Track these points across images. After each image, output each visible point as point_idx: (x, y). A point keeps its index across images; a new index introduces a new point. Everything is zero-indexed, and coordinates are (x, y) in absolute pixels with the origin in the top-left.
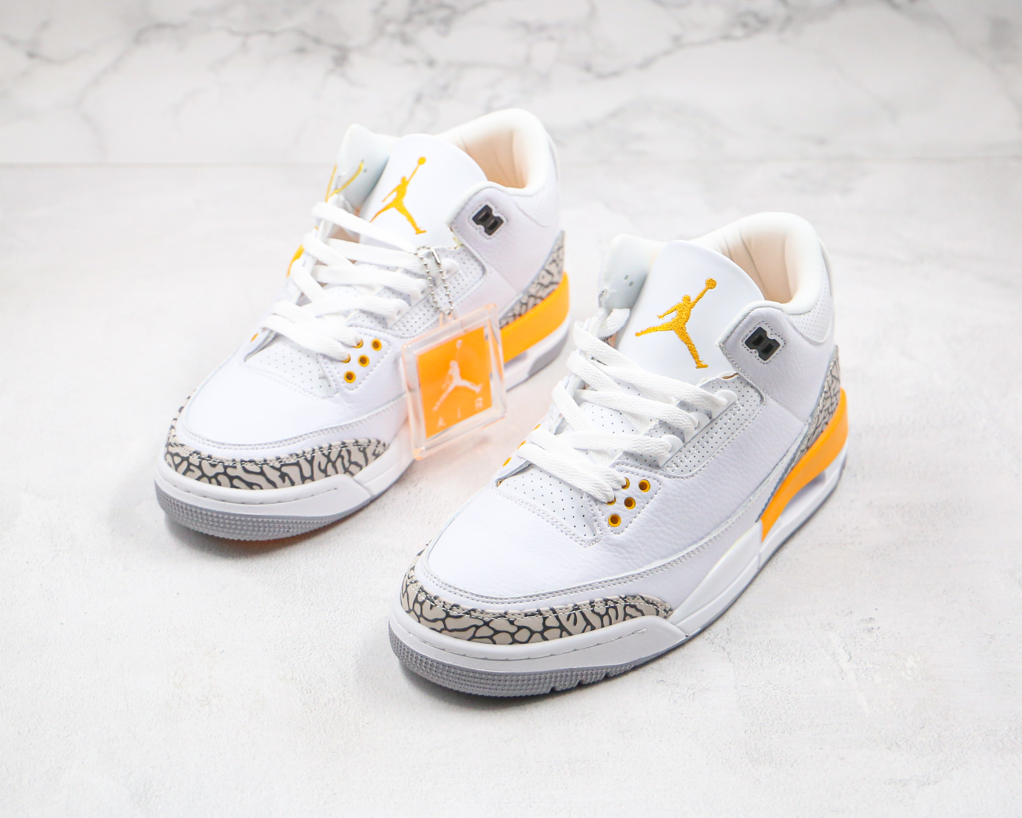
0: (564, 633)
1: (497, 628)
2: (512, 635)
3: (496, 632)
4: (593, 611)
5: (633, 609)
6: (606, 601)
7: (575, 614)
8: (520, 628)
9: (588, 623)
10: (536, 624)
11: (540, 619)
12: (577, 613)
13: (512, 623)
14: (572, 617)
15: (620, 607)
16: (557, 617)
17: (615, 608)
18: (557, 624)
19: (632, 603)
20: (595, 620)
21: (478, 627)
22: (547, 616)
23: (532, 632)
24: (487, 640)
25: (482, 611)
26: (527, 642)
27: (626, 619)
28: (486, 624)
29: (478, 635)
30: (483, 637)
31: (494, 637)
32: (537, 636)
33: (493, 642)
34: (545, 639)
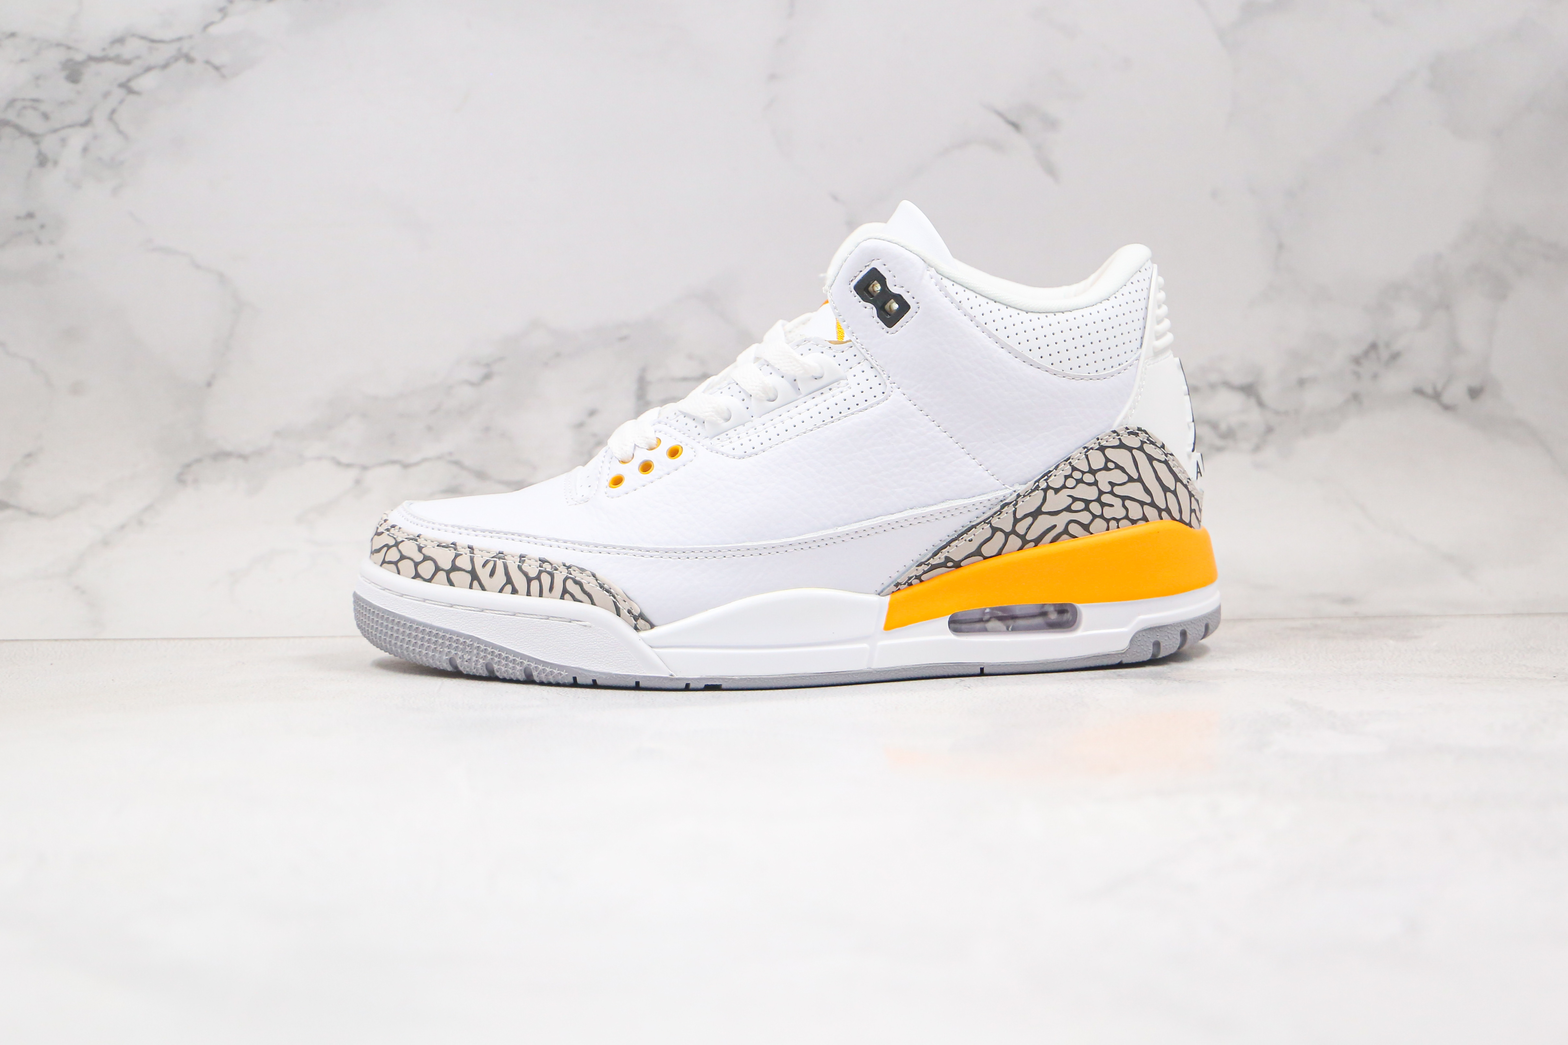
0: (475, 583)
1: (405, 553)
2: (416, 565)
3: (403, 557)
4: (520, 568)
5: (578, 587)
6: (543, 561)
7: (495, 562)
8: (426, 558)
9: (509, 581)
10: (445, 559)
11: (450, 554)
12: (500, 563)
13: (420, 549)
14: (491, 565)
15: (559, 577)
16: (472, 559)
17: (552, 575)
18: (470, 568)
19: (579, 579)
20: (520, 581)
21: (389, 547)
22: (461, 555)
23: (438, 569)
24: (393, 567)
25: (400, 528)
26: (429, 581)
27: (562, 598)
28: (397, 544)
29: (387, 560)
30: (390, 562)
31: (400, 564)
32: (442, 575)
33: (396, 571)
34: (451, 584)
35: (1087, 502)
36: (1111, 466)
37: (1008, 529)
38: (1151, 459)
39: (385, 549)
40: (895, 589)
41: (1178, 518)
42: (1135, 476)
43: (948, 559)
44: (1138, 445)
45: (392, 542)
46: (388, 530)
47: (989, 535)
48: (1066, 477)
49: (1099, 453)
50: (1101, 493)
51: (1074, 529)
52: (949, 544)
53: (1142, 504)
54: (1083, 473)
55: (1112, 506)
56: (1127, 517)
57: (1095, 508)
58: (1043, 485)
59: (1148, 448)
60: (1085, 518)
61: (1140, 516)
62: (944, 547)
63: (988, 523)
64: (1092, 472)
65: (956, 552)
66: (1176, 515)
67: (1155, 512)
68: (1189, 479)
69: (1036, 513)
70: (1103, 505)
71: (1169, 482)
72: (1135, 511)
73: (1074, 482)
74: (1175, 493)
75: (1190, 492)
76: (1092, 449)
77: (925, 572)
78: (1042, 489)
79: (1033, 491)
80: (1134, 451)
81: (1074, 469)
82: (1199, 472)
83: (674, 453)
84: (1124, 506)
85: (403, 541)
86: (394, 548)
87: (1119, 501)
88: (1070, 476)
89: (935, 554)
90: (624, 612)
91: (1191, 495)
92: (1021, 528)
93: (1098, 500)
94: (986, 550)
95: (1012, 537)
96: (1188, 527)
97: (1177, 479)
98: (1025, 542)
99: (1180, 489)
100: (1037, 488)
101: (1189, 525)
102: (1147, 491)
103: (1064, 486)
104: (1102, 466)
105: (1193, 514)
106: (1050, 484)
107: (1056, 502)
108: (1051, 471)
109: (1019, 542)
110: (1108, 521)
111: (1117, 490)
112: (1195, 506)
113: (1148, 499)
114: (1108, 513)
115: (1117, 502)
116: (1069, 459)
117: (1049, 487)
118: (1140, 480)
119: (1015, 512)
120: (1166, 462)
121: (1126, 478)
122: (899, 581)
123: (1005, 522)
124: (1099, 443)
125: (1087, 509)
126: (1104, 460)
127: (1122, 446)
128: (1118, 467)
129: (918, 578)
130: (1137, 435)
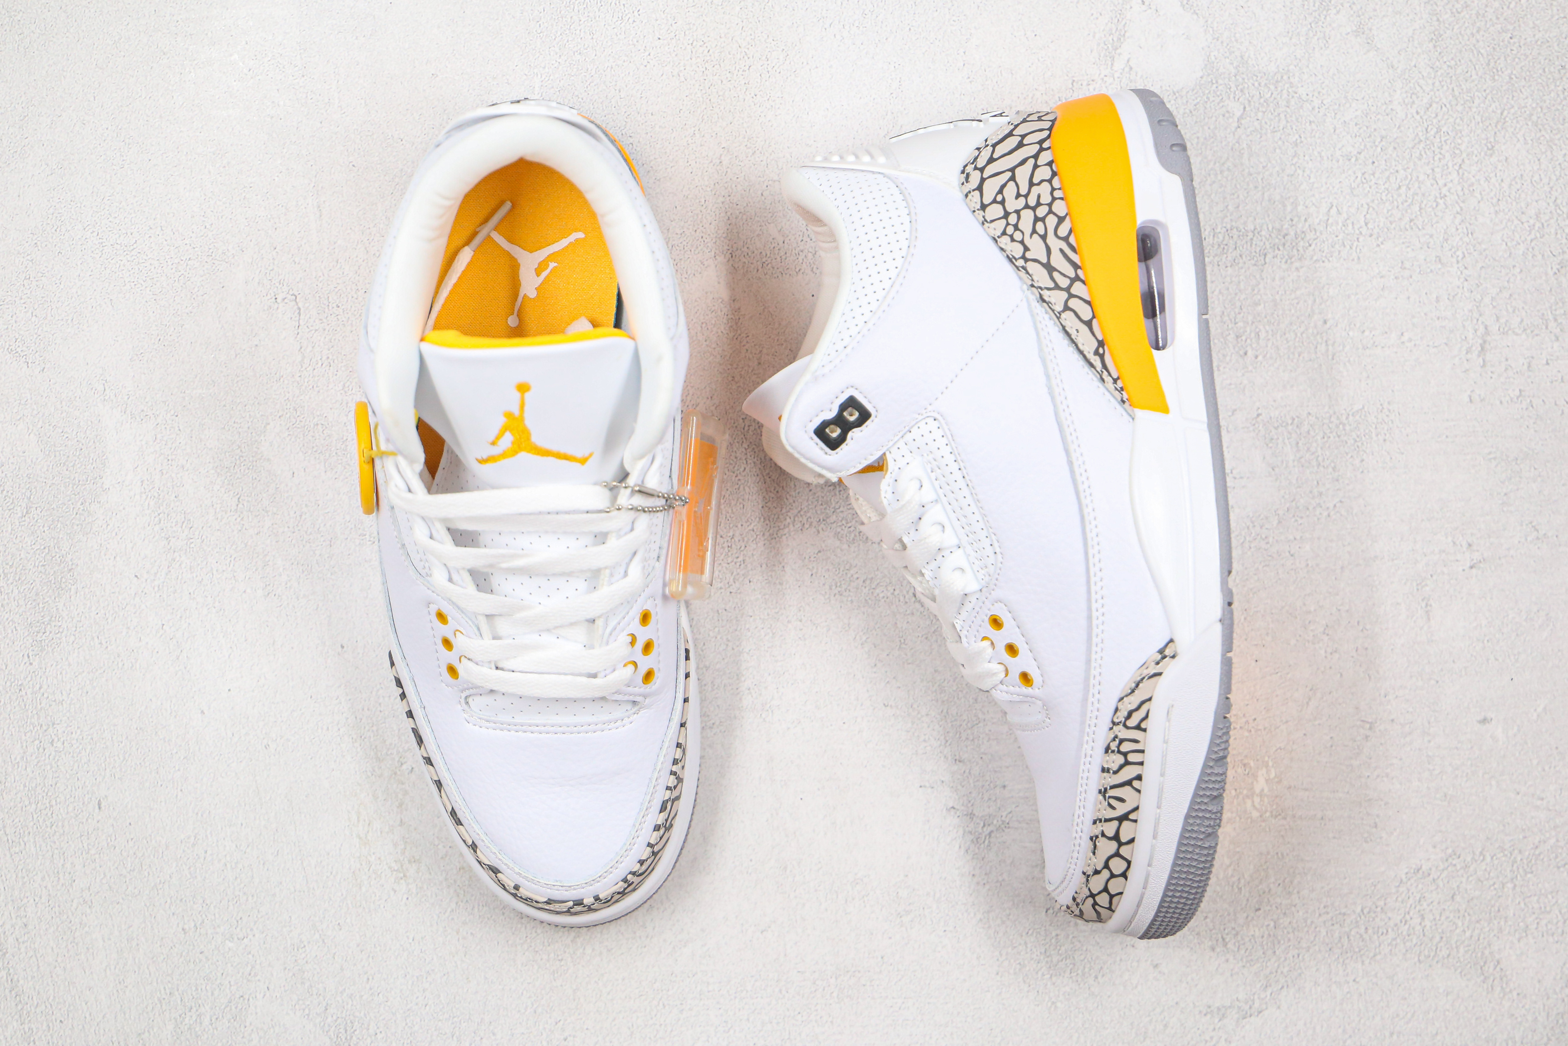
0: (1131, 817)
1: (1101, 887)
2: (1113, 876)
3: (1106, 890)
4: (1115, 772)
5: (1135, 715)
6: (1107, 749)
7: (1110, 797)
8: (1106, 866)
9: (1129, 783)
10: (1107, 848)
11: (1102, 842)
12: (1111, 793)
13: (1097, 872)
14: (1112, 802)
15: (1123, 733)
16: (1106, 820)
17: (1122, 741)
18: (1116, 823)
19: (1126, 714)
20: (1128, 773)
21: (1095, 904)
22: (1103, 832)
23: (1117, 854)
24: (1115, 900)
25: (1076, 893)
26: (1129, 863)
27: (1145, 730)
28: (1092, 896)
29: (1108, 906)
30: (1111, 903)
31: (1113, 893)
32: (1124, 851)
33: (1119, 896)
34: (1132, 841)
35: (1037, 219)
36: (999, 198)
37: (1065, 295)
38: (991, 160)
39: (1097, 907)
40: (1127, 404)
41: (1047, 132)
42: (1009, 174)
43: (1096, 353)
44: (978, 173)
45: (1090, 901)
46: (1078, 905)
47: (1072, 314)
48: (1013, 240)
49: (988, 209)
50: (1027, 206)
51: (1063, 231)
52: (1081, 352)
53: (1036, 166)
54: (1008, 224)
55: (1039, 196)
56: (1050, 181)
57: (1042, 211)
58: (1021, 263)
59: (981, 163)
60: (1052, 221)
61: (1048, 168)
62: (1084, 356)
63: (1060, 315)
64: (1007, 215)
65: (1089, 345)
66: (1045, 134)
67: (1043, 154)
68: (1009, 123)
69: (1049, 268)
70: (1038, 204)
71: (1013, 142)
72: (1044, 173)
73: (1018, 232)
74: (1023, 137)
75: (1022, 122)
76: (984, 217)
77: (1110, 375)
78: (1025, 263)
79: (1028, 273)
80: (985, 176)
81: (1004, 233)
82: (1001, 115)
83: (996, 623)
84: (1039, 184)
85: (1089, 890)
86: (1097, 898)
87: (1034, 188)
88: (1011, 236)
89: (1092, 365)
90: (1157, 669)
91: (1024, 121)
92: (1064, 283)
93: (1034, 209)
94: (1086, 315)
95: (1073, 291)
96: (1057, 123)
97: (1010, 134)
98: (1077, 278)
99: (1020, 131)
100: (1023, 267)
101: (1053, 121)
102: (1023, 162)
103: (1022, 242)
104: (1000, 207)
105: (1042, 118)
106: (1020, 255)
107: (1037, 249)
108: (1008, 256)
109: (1078, 284)
110: (1054, 199)
111: (1023, 191)
112: (1035, 117)
113: (1031, 161)
114: (1046, 199)
115: (1035, 190)
116: (994, 239)
117: (1023, 257)
118: (1012, 170)
119: (1049, 289)
120: (994, 146)
121: (1012, 183)
122: (1120, 399)
123: (1058, 299)
124: (978, 210)
125: (1043, 219)
126: (994, 205)
127: (980, 188)
128: (1001, 191)
129: (1115, 381)
130: (968, 175)
